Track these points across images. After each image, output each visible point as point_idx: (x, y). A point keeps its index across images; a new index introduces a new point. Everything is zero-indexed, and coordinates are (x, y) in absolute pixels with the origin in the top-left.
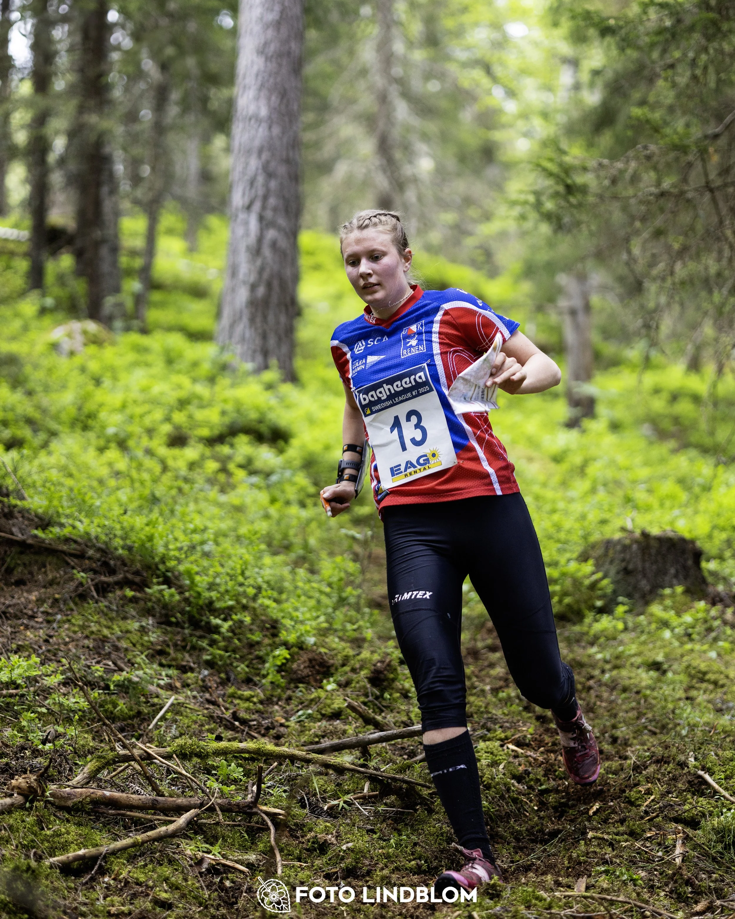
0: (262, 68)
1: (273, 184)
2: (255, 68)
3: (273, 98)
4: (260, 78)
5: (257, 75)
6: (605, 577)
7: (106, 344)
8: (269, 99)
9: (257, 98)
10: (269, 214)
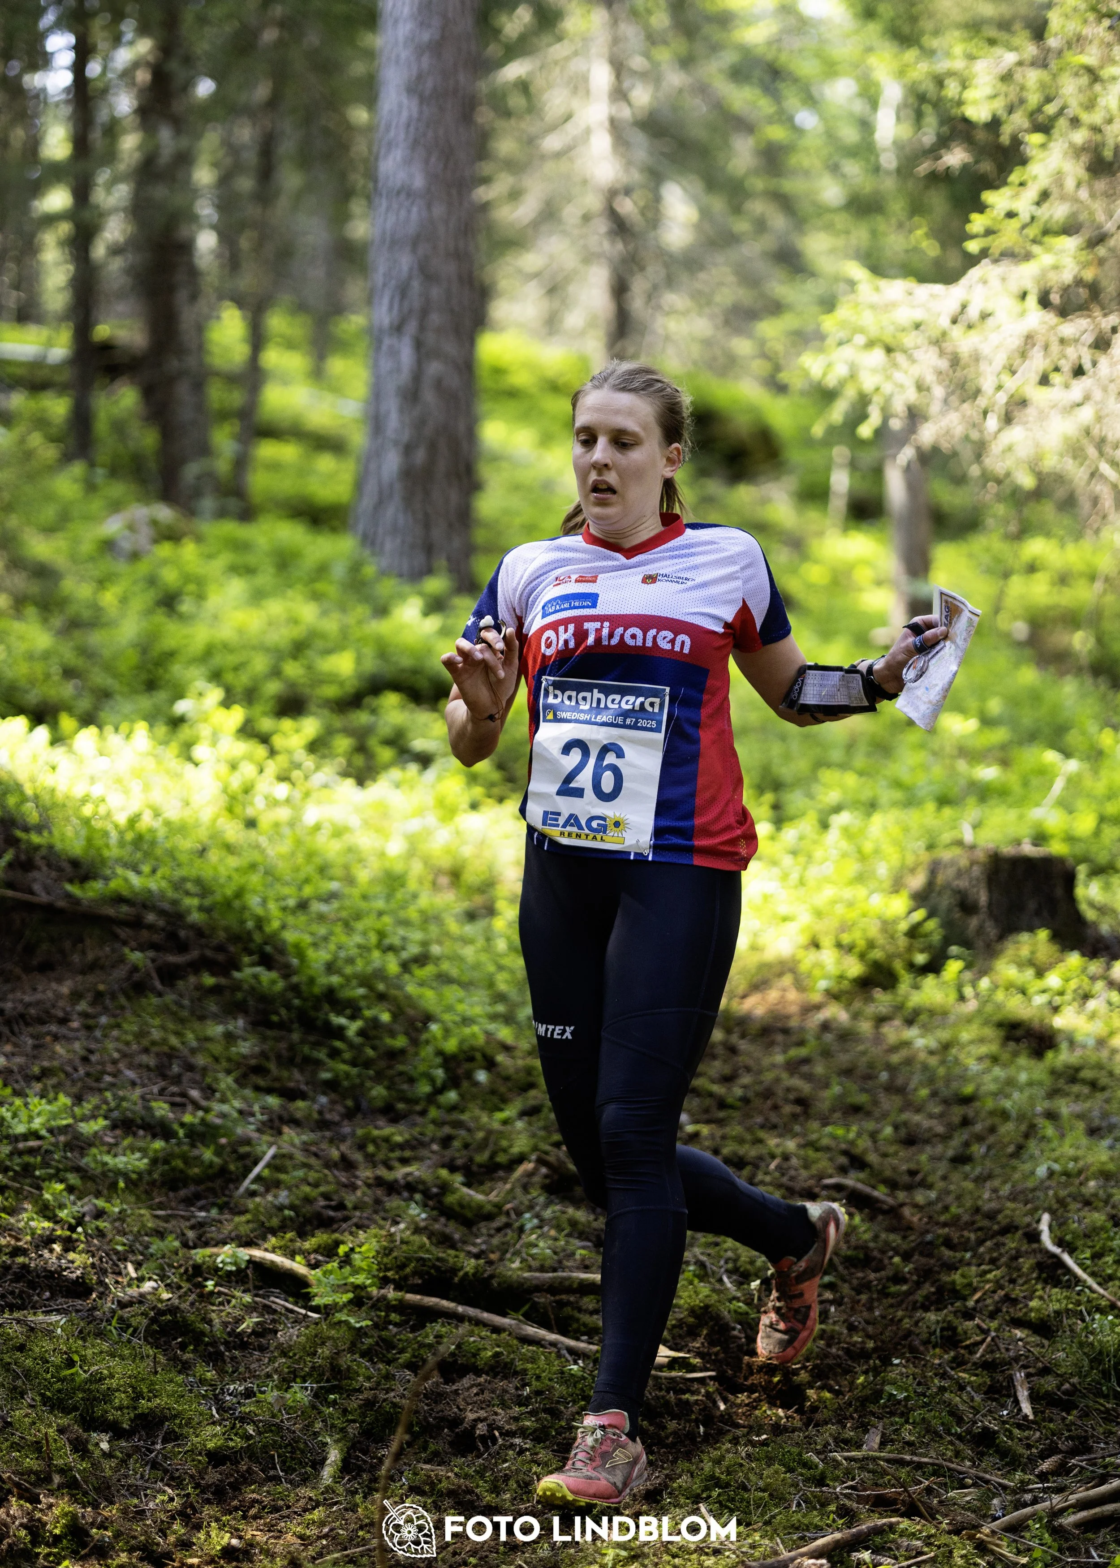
0: (415, 114)
1: (436, 292)
2: (405, 114)
3: (433, 160)
4: (412, 129)
5: (408, 126)
6: (930, 916)
7: (185, 540)
8: (427, 162)
9: (408, 162)
10: (430, 338)
